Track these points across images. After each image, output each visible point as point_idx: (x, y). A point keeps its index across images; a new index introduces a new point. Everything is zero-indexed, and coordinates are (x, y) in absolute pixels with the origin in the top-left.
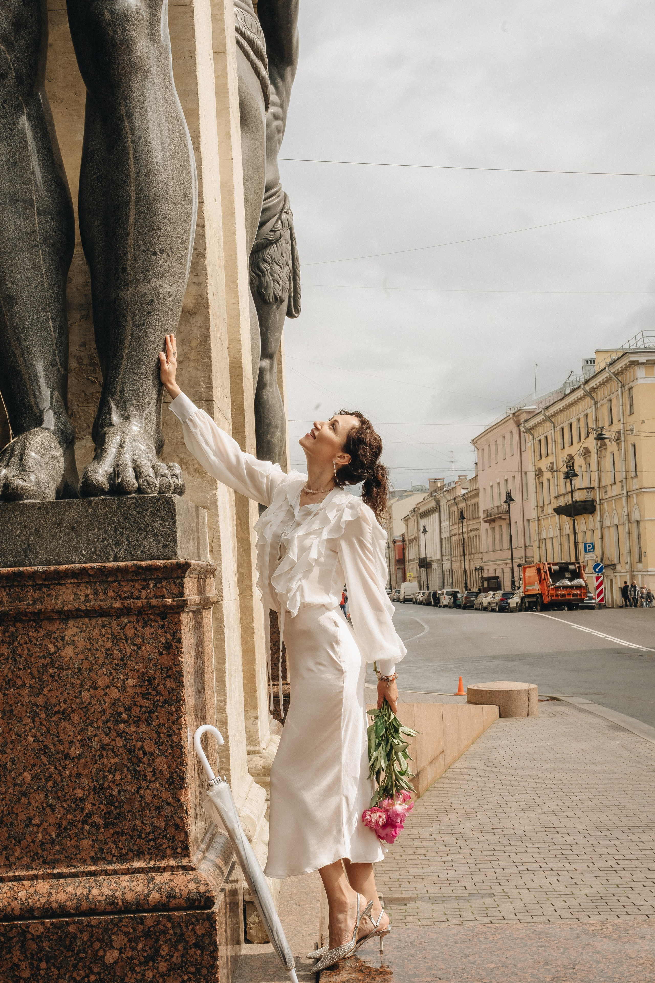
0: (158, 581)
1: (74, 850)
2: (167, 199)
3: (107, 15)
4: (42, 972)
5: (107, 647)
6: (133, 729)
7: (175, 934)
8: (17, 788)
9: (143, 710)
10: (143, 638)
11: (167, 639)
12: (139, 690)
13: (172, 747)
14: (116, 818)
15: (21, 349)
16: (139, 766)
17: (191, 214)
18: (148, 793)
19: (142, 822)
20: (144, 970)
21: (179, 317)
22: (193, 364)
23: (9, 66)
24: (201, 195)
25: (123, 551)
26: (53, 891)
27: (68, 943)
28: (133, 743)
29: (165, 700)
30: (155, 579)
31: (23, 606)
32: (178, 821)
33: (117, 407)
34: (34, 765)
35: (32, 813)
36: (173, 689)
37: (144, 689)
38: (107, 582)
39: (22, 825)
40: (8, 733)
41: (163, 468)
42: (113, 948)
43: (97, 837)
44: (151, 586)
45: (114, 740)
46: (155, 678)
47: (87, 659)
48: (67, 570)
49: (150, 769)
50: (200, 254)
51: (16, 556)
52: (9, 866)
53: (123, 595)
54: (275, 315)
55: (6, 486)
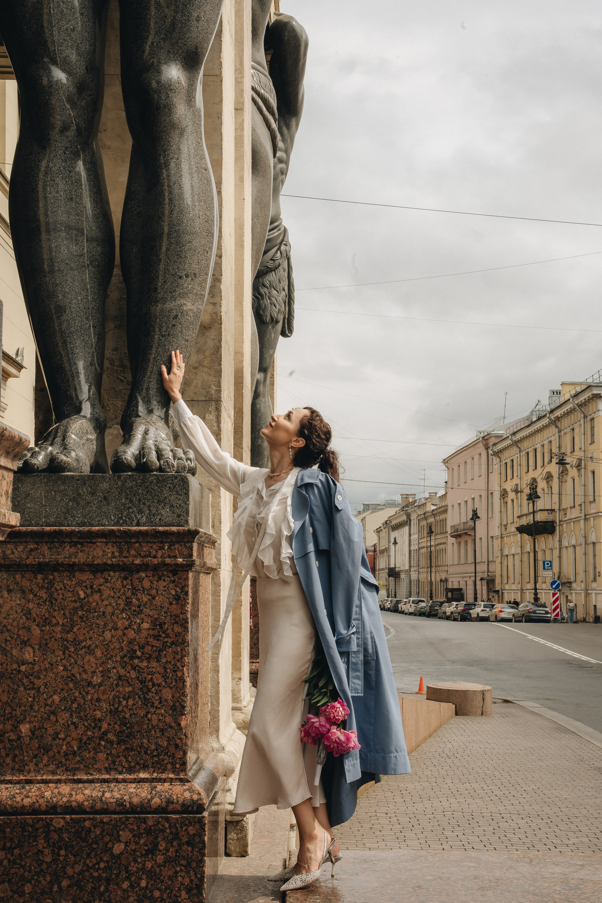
0: (172, 544)
1: (91, 760)
2: (193, 234)
3: (154, 84)
4: (62, 858)
5: (127, 595)
6: (145, 664)
7: (172, 833)
8: (47, 708)
9: (154, 649)
10: (157, 590)
11: (176, 592)
12: (151, 632)
13: (176, 680)
14: (127, 737)
15: (67, 350)
16: (148, 695)
17: (212, 246)
18: (154, 717)
19: (149, 741)
20: (145, 861)
21: (197, 330)
22: (206, 370)
23: (72, 121)
25: (144, 518)
26: (74, 793)
27: (83, 835)
28: (145, 675)
29: (173, 642)
30: (169, 542)
31: (61, 558)
32: (178, 741)
33: (143, 402)
34: (62, 690)
35: (59, 728)
36: (179, 633)
37: (156, 632)
38: (130, 542)
39: (50, 739)
40: (43, 662)
41: (180, 452)
42: (121, 841)
43: (111, 751)
44: (166, 548)
45: (129, 672)
46: (165, 623)
47: (110, 605)
48: (98, 531)
49: (157, 698)
50: (217, 279)
51: (57, 517)
52: (38, 771)
53: (143, 554)
54: (271, 334)
55: (52, 460)
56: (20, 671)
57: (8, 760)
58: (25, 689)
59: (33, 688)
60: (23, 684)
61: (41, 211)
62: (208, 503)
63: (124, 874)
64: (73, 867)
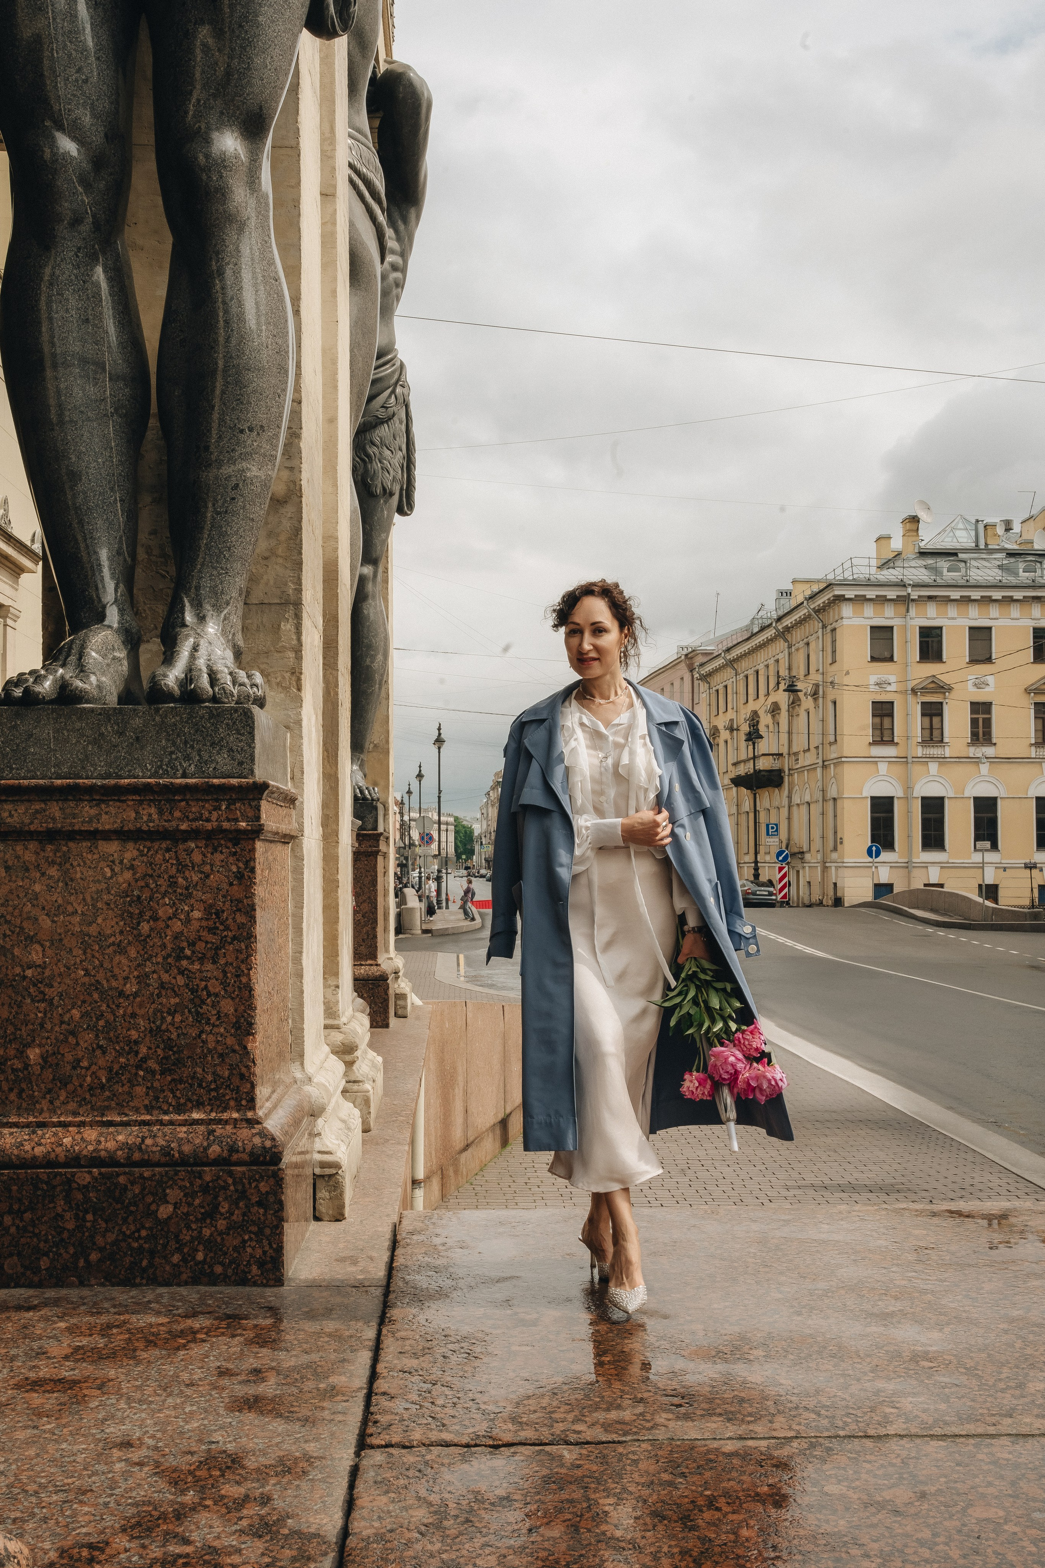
0: (231, 802)
1: (126, 1096)
2: (259, 370)
3: (201, 157)
4: (88, 1224)
5: (170, 873)
6: (197, 966)
7: (236, 1190)
8: (64, 1026)
9: (209, 946)
10: (212, 865)
11: (239, 868)
12: (204, 923)
13: (240, 988)
14: (174, 1064)
15: (84, 533)
16: (201, 1008)
17: (286, 387)
18: (211, 1038)
19: (204, 1070)
20: (201, 1227)
21: (267, 505)
22: (280, 561)
23: (86, 210)
24: (298, 366)
25: (193, 766)
26: (102, 1139)
27: (117, 1194)
28: (197, 981)
29: (234, 936)
30: (228, 800)
31: (78, 823)
32: (244, 1070)
33: (192, 605)
34: (84, 1002)
35: (80, 1054)
36: (243, 924)
37: (211, 923)
38: (174, 800)
39: (69, 1067)
40: (56, 964)
41: (242, 675)
42: (168, 1202)
43: (152, 1084)
44: (224, 807)
45: (175, 978)
46: (223, 911)
47: (147, 885)
48: (129, 784)
49: (214, 1012)
50: (295, 434)
51: (71, 767)
52: (53, 1111)
53: (191, 816)
54: (382, 511)
55: (63, 687)
56: (24, 977)
57: (13, 1096)
58: (33, 1001)
59: (43, 1000)
60: (30, 995)
61: (45, 337)
62: (285, 746)
63: (173, 1245)
64: (104, 1236)
